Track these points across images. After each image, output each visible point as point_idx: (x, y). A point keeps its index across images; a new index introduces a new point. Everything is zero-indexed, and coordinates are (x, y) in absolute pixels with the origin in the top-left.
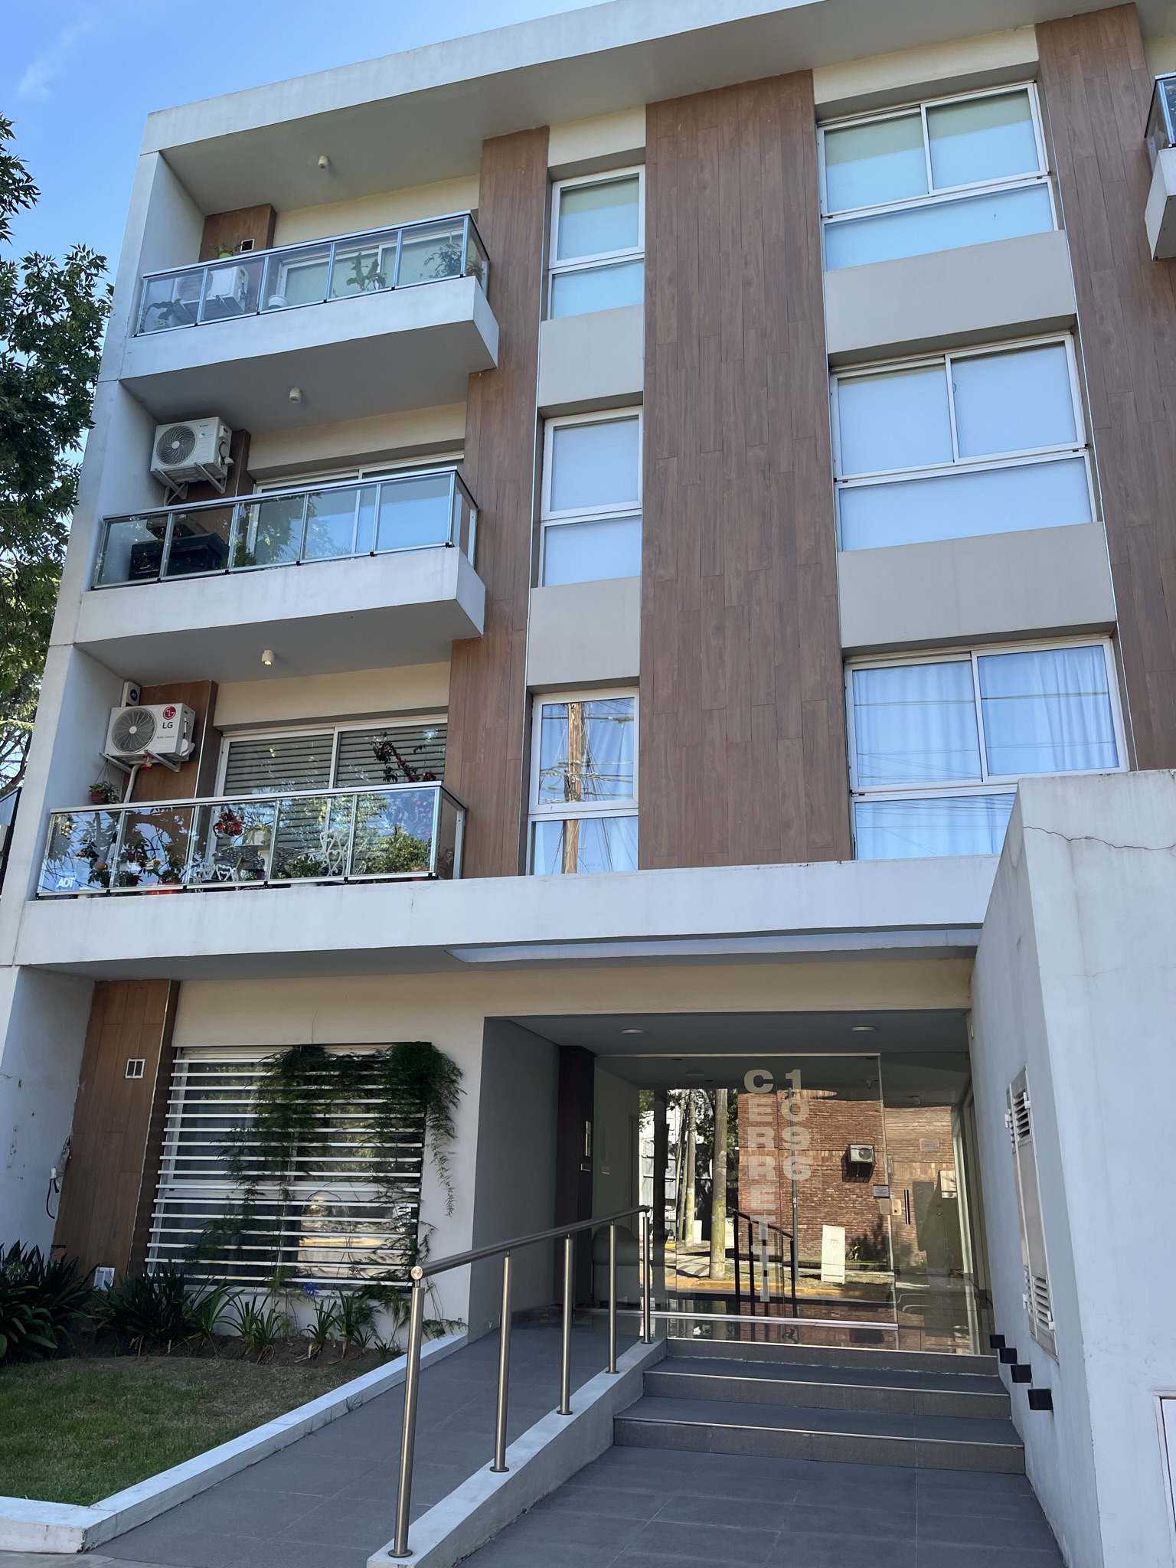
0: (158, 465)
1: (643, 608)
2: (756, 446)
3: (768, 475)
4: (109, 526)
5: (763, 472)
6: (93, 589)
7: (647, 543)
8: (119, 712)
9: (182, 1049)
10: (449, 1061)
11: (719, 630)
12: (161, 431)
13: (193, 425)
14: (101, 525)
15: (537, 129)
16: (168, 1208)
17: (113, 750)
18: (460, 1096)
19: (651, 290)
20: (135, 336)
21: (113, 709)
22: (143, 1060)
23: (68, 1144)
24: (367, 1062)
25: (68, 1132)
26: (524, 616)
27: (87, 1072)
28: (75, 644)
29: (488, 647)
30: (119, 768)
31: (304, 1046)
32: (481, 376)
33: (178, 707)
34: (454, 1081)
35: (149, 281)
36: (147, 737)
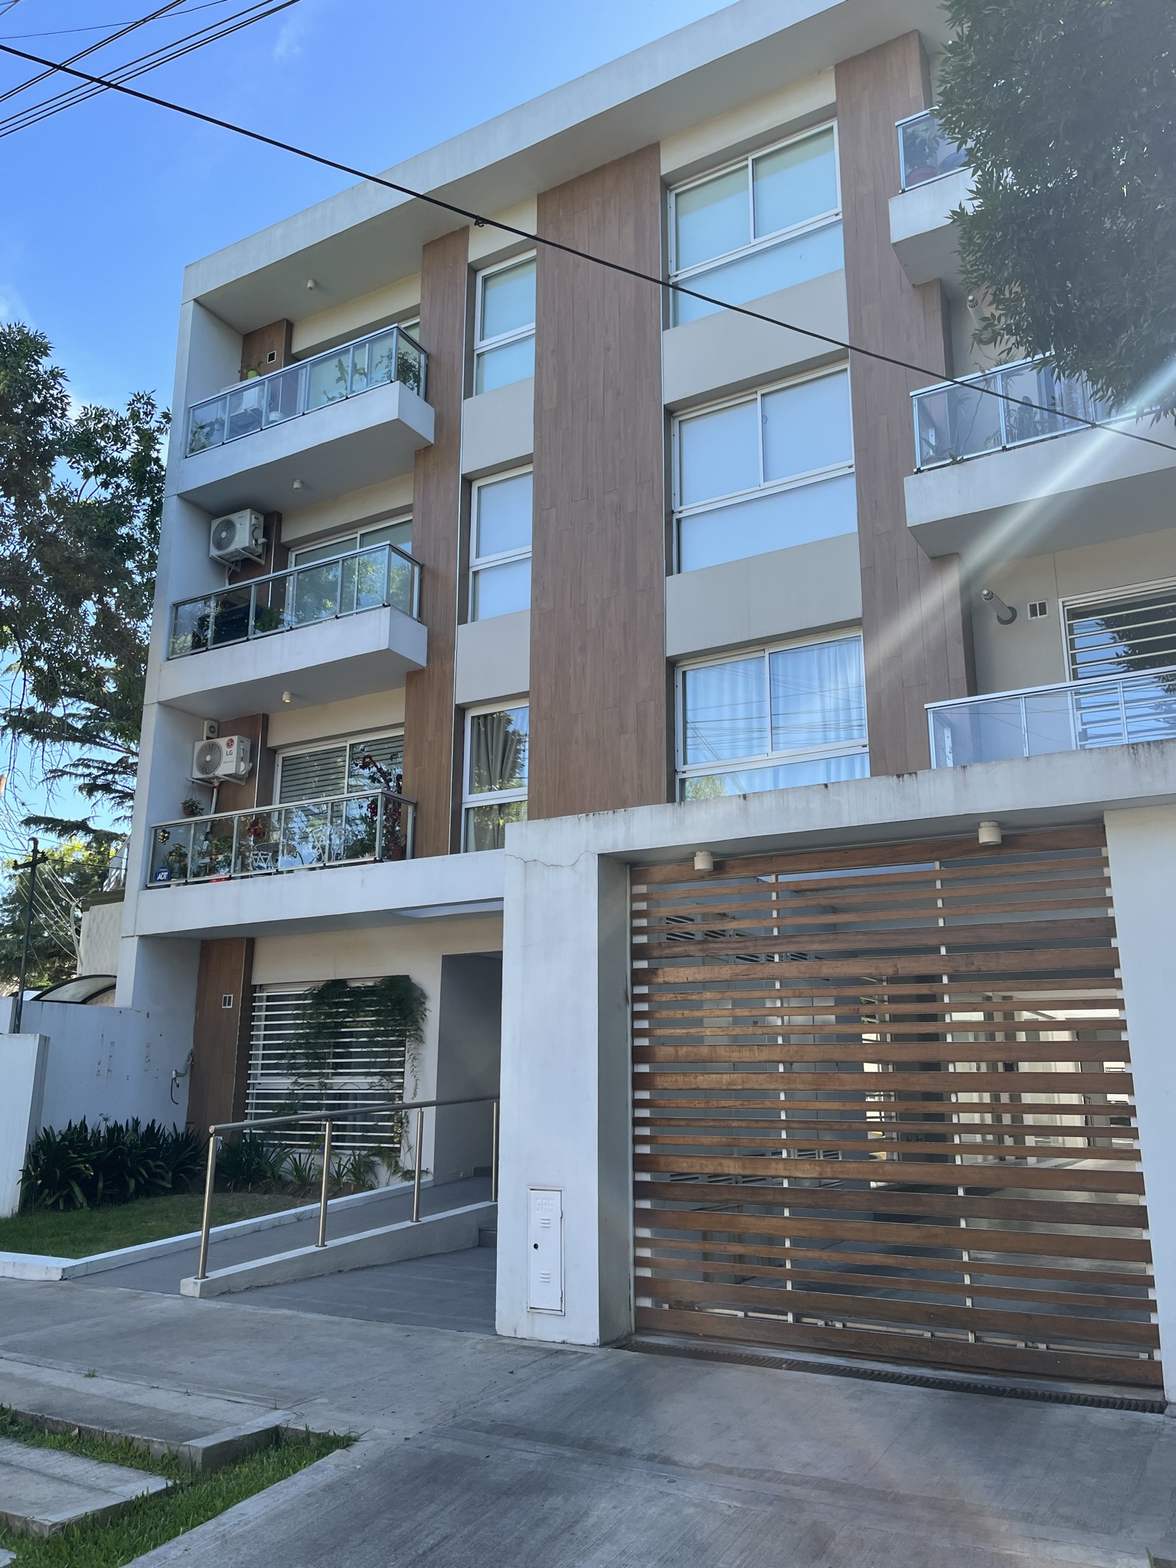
0: (215, 552)
1: (532, 636)
2: (611, 491)
3: (618, 516)
4: (177, 608)
5: (616, 514)
6: (169, 659)
7: (535, 581)
8: (199, 745)
9: (261, 986)
10: (419, 988)
11: (583, 649)
12: (215, 523)
13: (234, 517)
14: (172, 609)
15: (460, 229)
16: (259, 1096)
17: (197, 775)
18: (427, 1013)
19: (539, 363)
20: (186, 457)
21: (196, 743)
22: (232, 995)
23: (191, 1054)
24: (370, 991)
25: (191, 1046)
26: (452, 648)
27: (199, 1006)
28: (159, 702)
29: (429, 676)
30: (206, 785)
31: (333, 981)
32: (424, 451)
33: (235, 738)
34: (424, 1003)
35: (194, 410)
36: (216, 764)
